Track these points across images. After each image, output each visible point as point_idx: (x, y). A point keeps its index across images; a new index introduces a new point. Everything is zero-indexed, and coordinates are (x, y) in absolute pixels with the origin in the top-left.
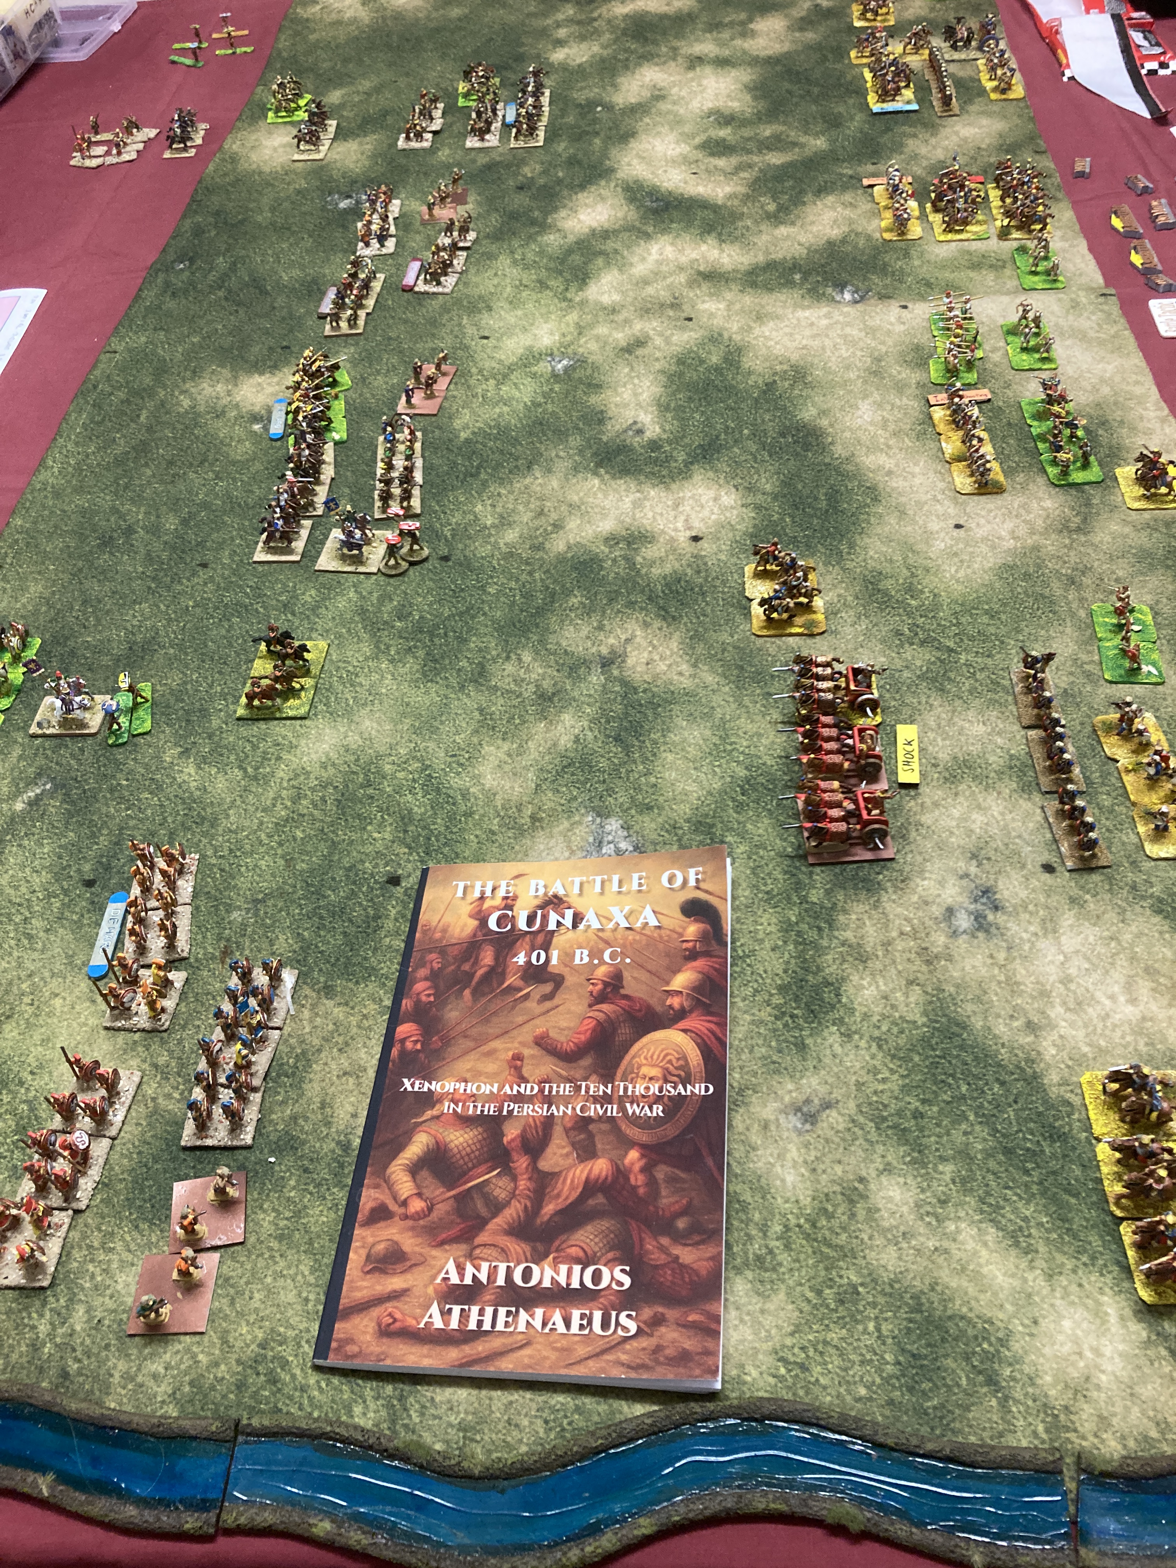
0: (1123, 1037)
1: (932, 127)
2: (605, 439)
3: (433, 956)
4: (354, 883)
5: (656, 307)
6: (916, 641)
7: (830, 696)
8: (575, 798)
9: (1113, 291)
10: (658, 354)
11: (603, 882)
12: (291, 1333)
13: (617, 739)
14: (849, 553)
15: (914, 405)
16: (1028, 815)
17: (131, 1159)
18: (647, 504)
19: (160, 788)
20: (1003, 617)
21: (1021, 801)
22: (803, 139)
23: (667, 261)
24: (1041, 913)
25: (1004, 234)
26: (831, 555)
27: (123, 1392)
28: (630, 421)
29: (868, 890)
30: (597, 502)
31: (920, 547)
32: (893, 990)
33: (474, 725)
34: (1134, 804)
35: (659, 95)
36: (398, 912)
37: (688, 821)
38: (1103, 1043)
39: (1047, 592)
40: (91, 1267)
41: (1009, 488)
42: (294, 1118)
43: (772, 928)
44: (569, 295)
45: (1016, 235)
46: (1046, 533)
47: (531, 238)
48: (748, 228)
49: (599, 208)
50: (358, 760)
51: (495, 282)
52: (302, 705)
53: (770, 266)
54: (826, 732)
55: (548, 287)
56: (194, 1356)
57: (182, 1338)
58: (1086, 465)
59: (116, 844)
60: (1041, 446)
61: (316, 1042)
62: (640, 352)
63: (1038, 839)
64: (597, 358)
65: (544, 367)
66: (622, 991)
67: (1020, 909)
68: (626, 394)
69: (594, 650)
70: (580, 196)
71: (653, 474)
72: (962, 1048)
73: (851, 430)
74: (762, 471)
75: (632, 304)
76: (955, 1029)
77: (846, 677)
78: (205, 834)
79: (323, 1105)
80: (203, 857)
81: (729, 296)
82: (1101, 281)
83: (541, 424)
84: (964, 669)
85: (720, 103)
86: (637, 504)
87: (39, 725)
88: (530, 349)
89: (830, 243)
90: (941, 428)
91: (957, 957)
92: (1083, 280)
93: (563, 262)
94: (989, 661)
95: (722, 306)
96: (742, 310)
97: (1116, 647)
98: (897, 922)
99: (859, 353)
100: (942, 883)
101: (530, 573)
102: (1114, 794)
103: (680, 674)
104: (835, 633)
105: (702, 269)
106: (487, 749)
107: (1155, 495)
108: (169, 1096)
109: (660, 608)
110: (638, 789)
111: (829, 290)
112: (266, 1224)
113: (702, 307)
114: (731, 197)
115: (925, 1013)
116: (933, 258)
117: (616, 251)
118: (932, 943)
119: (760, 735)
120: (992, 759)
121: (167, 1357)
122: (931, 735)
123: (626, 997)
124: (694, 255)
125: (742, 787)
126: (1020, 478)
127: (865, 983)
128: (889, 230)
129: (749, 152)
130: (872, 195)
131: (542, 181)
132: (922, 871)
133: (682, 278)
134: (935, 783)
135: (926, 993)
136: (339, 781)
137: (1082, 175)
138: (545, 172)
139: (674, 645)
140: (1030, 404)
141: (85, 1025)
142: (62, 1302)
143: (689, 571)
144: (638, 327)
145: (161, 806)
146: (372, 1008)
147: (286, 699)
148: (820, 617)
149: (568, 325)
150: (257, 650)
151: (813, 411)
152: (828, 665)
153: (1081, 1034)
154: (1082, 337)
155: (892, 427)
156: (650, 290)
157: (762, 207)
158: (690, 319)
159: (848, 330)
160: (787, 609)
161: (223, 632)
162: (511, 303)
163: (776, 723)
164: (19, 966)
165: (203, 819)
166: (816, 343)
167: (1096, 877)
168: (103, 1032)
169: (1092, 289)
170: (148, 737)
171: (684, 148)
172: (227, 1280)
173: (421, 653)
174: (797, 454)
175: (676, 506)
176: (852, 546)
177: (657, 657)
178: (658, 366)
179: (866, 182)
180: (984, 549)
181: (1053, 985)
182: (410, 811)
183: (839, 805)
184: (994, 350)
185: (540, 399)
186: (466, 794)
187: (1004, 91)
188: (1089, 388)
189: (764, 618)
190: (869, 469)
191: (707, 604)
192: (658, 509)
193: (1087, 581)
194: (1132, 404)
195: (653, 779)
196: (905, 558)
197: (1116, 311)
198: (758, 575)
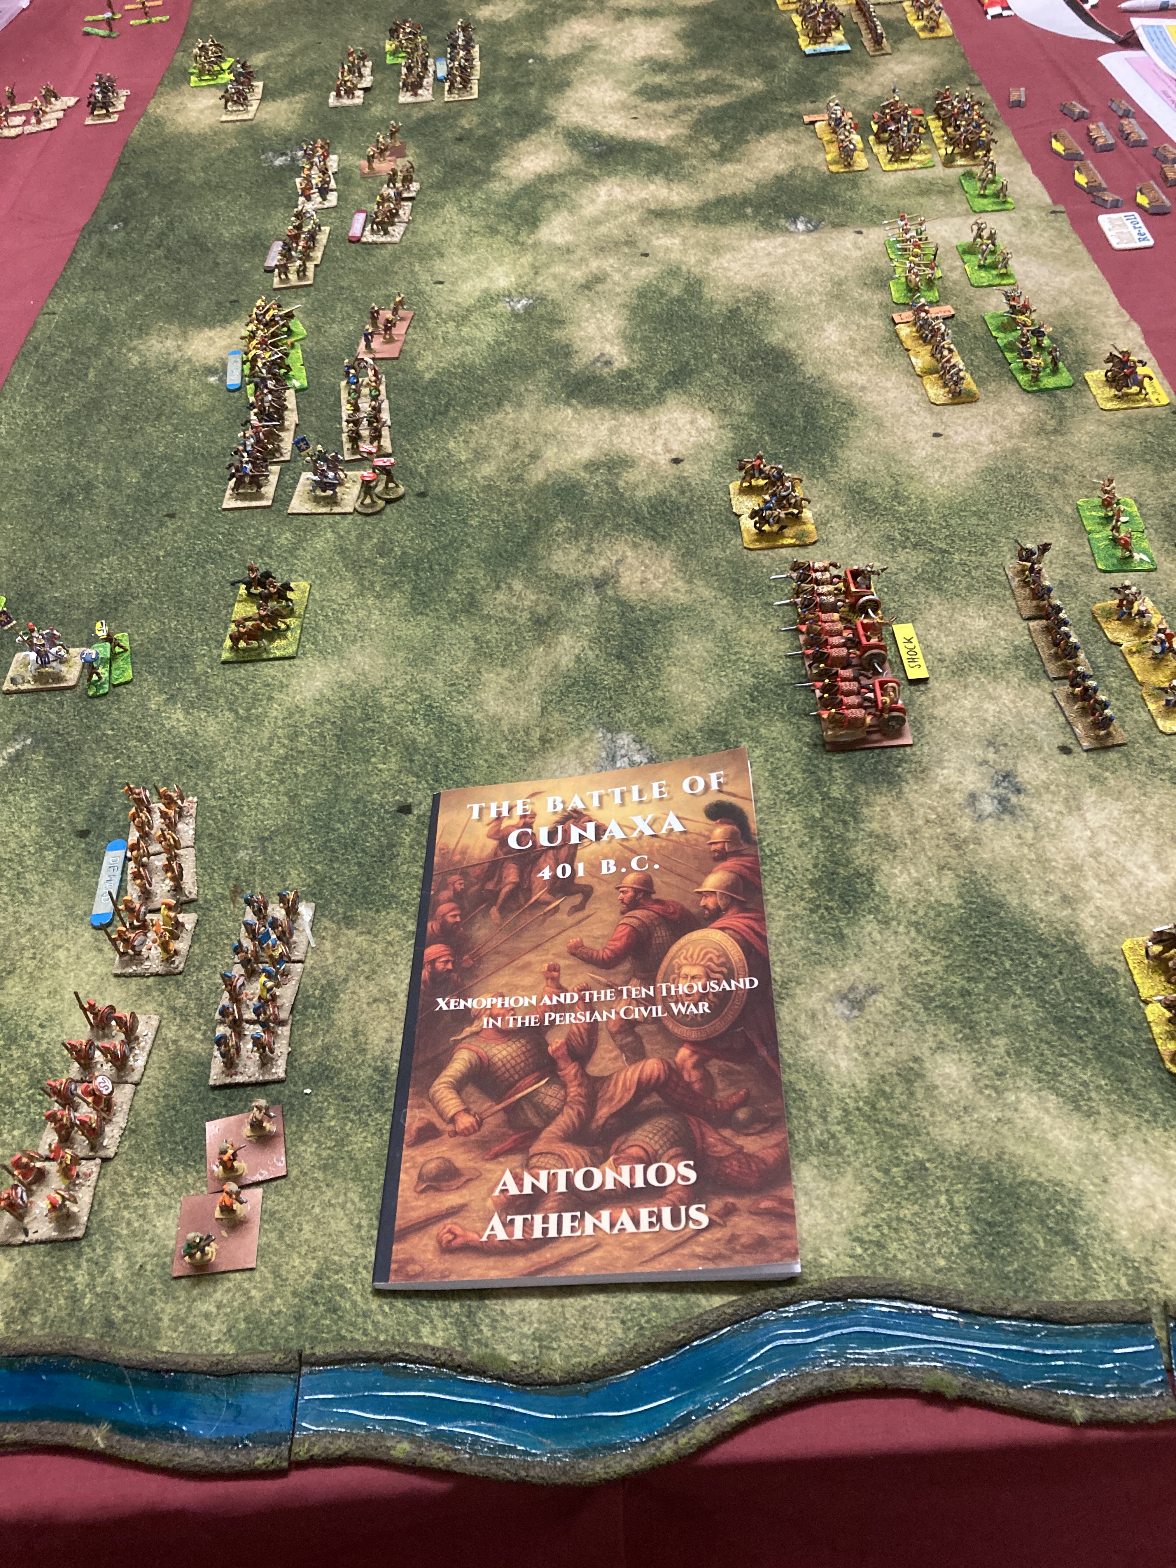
0: (1158, 904)
1: (865, 65)
2: (573, 371)
3: (455, 877)
4: (364, 814)
5: (611, 245)
6: (909, 544)
7: (832, 599)
8: (583, 716)
9: (1061, 208)
10: (618, 289)
11: (622, 794)
12: (346, 1261)
13: (620, 657)
14: (832, 466)
15: (879, 325)
16: (1038, 703)
17: (157, 1103)
18: (624, 430)
19: (147, 735)
20: (992, 517)
21: (1030, 689)
22: (739, 82)
23: (616, 202)
25: (949, 161)
26: (814, 469)
27: (175, 1335)
28: (597, 354)
29: (889, 783)
30: (573, 430)
31: (900, 456)
32: (926, 876)
33: (470, 654)
34: (1141, 684)
35: (590, 47)
36: (413, 840)
37: (700, 730)
38: (1139, 911)
39: (1031, 491)
40: (126, 1214)
41: (982, 397)
42: (326, 1048)
43: (797, 826)
44: (521, 239)
45: (960, 162)
46: (1023, 436)
47: (475, 186)
48: (694, 168)
49: (542, 154)
50: (353, 695)
51: (444, 228)
52: (290, 644)
53: (720, 202)
55: (498, 232)
56: (246, 1293)
57: (231, 1276)
58: (1055, 371)
59: (107, 793)
60: (1009, 355)
61: (341, 972)
62: (599, 287)
63: (1051, 723)
64: (557, 296)
65: (503, 307)
66: (654, 897)
67: (1042, 790)
68: (590, 328)
69: (585, 572)
70: (521, 144)
71: (627, 402)
72: (1001, 925)
73: (819, 350)
74: (735, 393)
75: (586, 243)
76: (991, 908)
77: (845, 581)
78: (202, 777)
79: (355, 1033)
80: (202, 800)
81: (682, 232)
82: (1049, 200)
83: (506, 362)
84: (960, 568)
85: (652, 51)
86: (612, 431)
87: (13, 681)
88: (486, 291)
89: (779, 179)
90: (909, 344)
91: (986, 841)
92: (1032, 201)
93: (511, 207)
94: (983, 559)
95: (677, 241)
96: (698, 243)
97: (1107, 538)
98: (922, 811)
99: (818, 279)
100: (961, 771)
101: (512, 504)
102: (1121, 676)
104: (827, 541)
105: (652, 207)
106: (487, 676)
107: (1127, 395)
108: (191, 1038)
109: (648, 529)
110: (646, 704)
111: (782, 222)
112: (308, 1156)
113: (655, 243)
114: (673, 138)
115: (960, 896)
116: (882, 186)
117: (564, 194)
118: (959, 829)
119: (763, 644)
120: (997, 651)
121: (218, 1295)
122: (934, 632)
123: (658, 901)
124: (643, 195)
125: (751, 695)
126: (992, 386)
127: (896, 871)
128: (835, 162)
129: (687, 96)
130: (814, 131)
131: (481, 132)
132: (941, 761)
133: (634, 217)
134: (943, 677)
135: (958, 876)
136: (336, 717)
137: (1018, 104)
138: (484, 123)
139: (667, 563)
140: (992, 317)
141: (94, 974)
142: (99, 1251)
143: (674, 492)
144: (594, 265)
145: (152, 753)
146: (396, 934)
147: (272, 640)
148: (811, 527)
149: (523, 266)
150: (236, 595)
151: (781, 336)
152: (826, 569)
153: (1117, 904)
154: (1036, 252)
155: (859, 345)
156: (603, 230)
157: (706, 147)
158: (646, 255)
159: (806, 256)
160: (778, 520)
161: (199, 579)
162: (462, 249)
163: (778, 631)
164: (17, 921)
165: (198, 763)
166: (776, 270)
167: (1113, 755)
168: (114, 980)
169: (1042, 208)
170: (130, 686)
171: (621, 95)
172: (272, 1214)
173: (408, 587)
174: (769, 376)
175: (653, 430)
176: (833, 458)
177: (650, 576)
178: (619, 301)
179: (807, 119)
180: (966, 455)
181: (1083, 860)
182: (414, 741)
184: (953, 269)
185: (503, 338)
186: (469, 721)
187: (932, 29)
188: (1049, 299)
189: (755, 531)
190: (842, 386)
191: (695, 522)
192: (635, 435)
193: (1069, 478)
194: (1093, 312)
195: (660, 694)
196: (888, 468)
197: (1066, 226)
198: (743, 491)
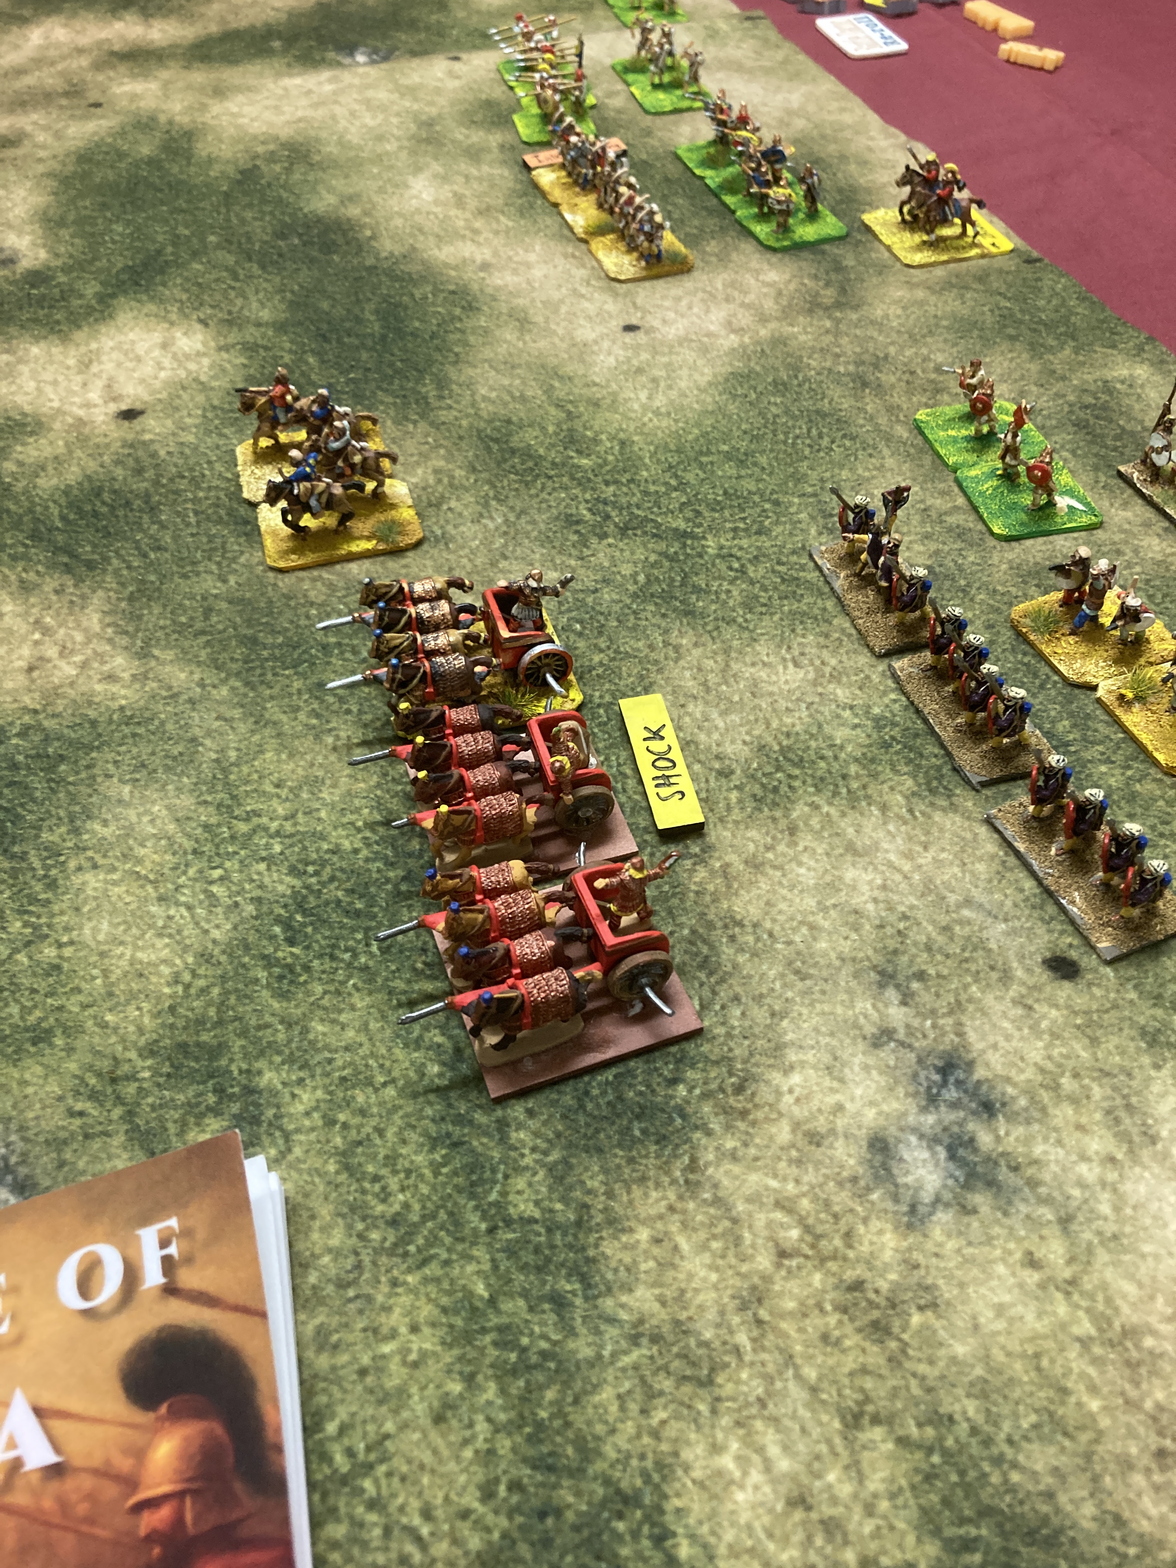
5: (39, 98)
6: (611, 529)
7: (459, 661)
10: (42, 154)
14: (441, 398)
15: (503, 172)
18: (24, 369)
20: (763, 460)
21: (938, 816)
23: (58, 45)
24: (1097, 1092)
26: (406, 405)
29: (662, 1140)
31: (569, 369)
32: (816, 1465)
34: (1166, 772)
37: (150, 1051)
39: (825, 405)
41: (698, 263)
43: (426, 1341)
46: (787, 314)
53: (231, 36)
54: (465, 744)
58: (813, 215)
60: (729, 200)
62: (7, 150)
63: (1008, 898)
67: (1045, 1096)
71: (36, 321)
73: (400, 214)
74: (250, 291)
77: (486, 616)
81: (165, 74)
82: (735, 9)
84: (722, 565)
90: (557, 195)
91: (948, 1292)
92: (713, 11)
94: (764, 542)
95: (154, 86)
96: (189, 88)
98: (761, 1219)
99: (395, 120)
100: (834, 1070)
102: (1118, 757)
103: (111, 678)
104: (445, 539)
105: (116, 48)
107: (943, 239)
109: (58, 550)
111: (331, 55)
113: (118, 90)
115: (927, 1525)
118: (869, 1262)
119: (315, 783)
120: (840, 735)
122: (696, 709)
124: (103, 35)
125: (287, 925)
126: (712, 246)
132: (779, 1048)
133: (84, 61)
134: (736, 815)
135: (906, 1443)
139: (93, 620)
140: (690, 150)
143: (119, 472)
148: (407, 514)
151: (332, 199)
152: (440, 595)
154: (736, 66)
155: (472, 204)
156: (29, 80)
159: (370, 93)
160: (330, 503)
163: (349, 747)
166: (321, 112)
169: (731, 15)
174: (313, 260)
175: (85, 365)
176: (442, 383)
177: (52, 652)
178: (41, 168)
180: (689, 355)
183: (536, 923)
184: (611, 94)
189: (288, 531)
190: (446, 265)
191: (163, 526)
192: (48, 376)
193: (888, 378)
194: (848, 134)
195: (49, 952)
196: (549, 391)
197: (773, 35)
198: (262, 457)
